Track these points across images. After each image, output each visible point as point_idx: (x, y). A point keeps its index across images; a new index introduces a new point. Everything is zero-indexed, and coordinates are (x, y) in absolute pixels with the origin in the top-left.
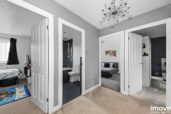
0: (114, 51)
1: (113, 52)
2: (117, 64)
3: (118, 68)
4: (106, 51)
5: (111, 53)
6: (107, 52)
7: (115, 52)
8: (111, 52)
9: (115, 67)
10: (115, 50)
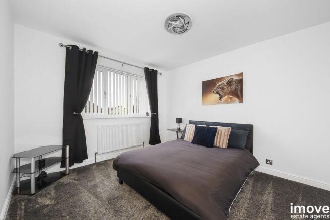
0: (235, 78)
1: (230, 82)
2: (248, 130)
3: (251, 151)
4: (203, 83)
5: (223, 89)
6: (208, 86)
7: (241, 81)
8: (225, 81)
9: (239, 148)
10: (241, 74)
